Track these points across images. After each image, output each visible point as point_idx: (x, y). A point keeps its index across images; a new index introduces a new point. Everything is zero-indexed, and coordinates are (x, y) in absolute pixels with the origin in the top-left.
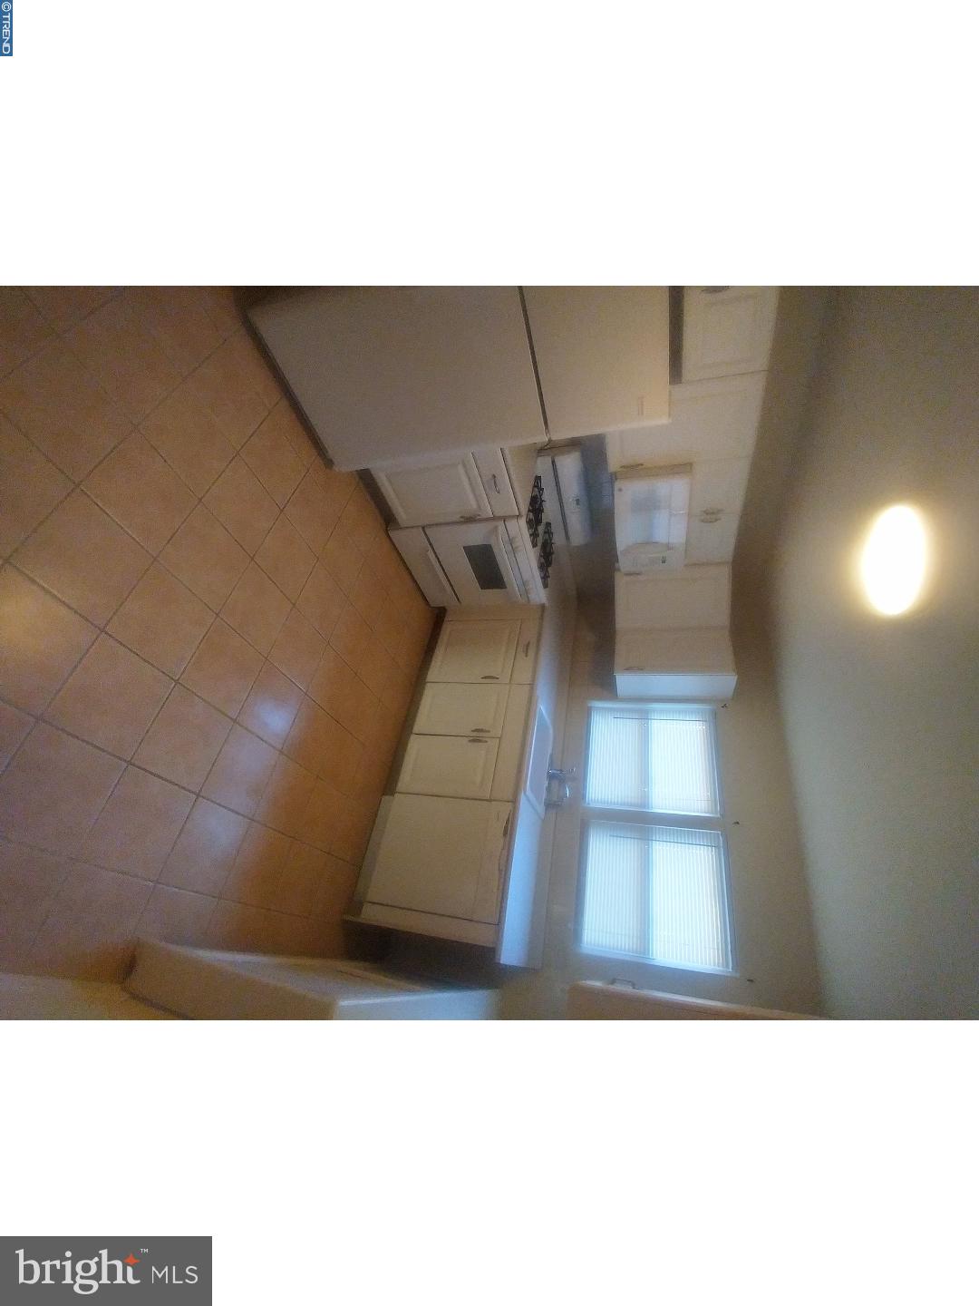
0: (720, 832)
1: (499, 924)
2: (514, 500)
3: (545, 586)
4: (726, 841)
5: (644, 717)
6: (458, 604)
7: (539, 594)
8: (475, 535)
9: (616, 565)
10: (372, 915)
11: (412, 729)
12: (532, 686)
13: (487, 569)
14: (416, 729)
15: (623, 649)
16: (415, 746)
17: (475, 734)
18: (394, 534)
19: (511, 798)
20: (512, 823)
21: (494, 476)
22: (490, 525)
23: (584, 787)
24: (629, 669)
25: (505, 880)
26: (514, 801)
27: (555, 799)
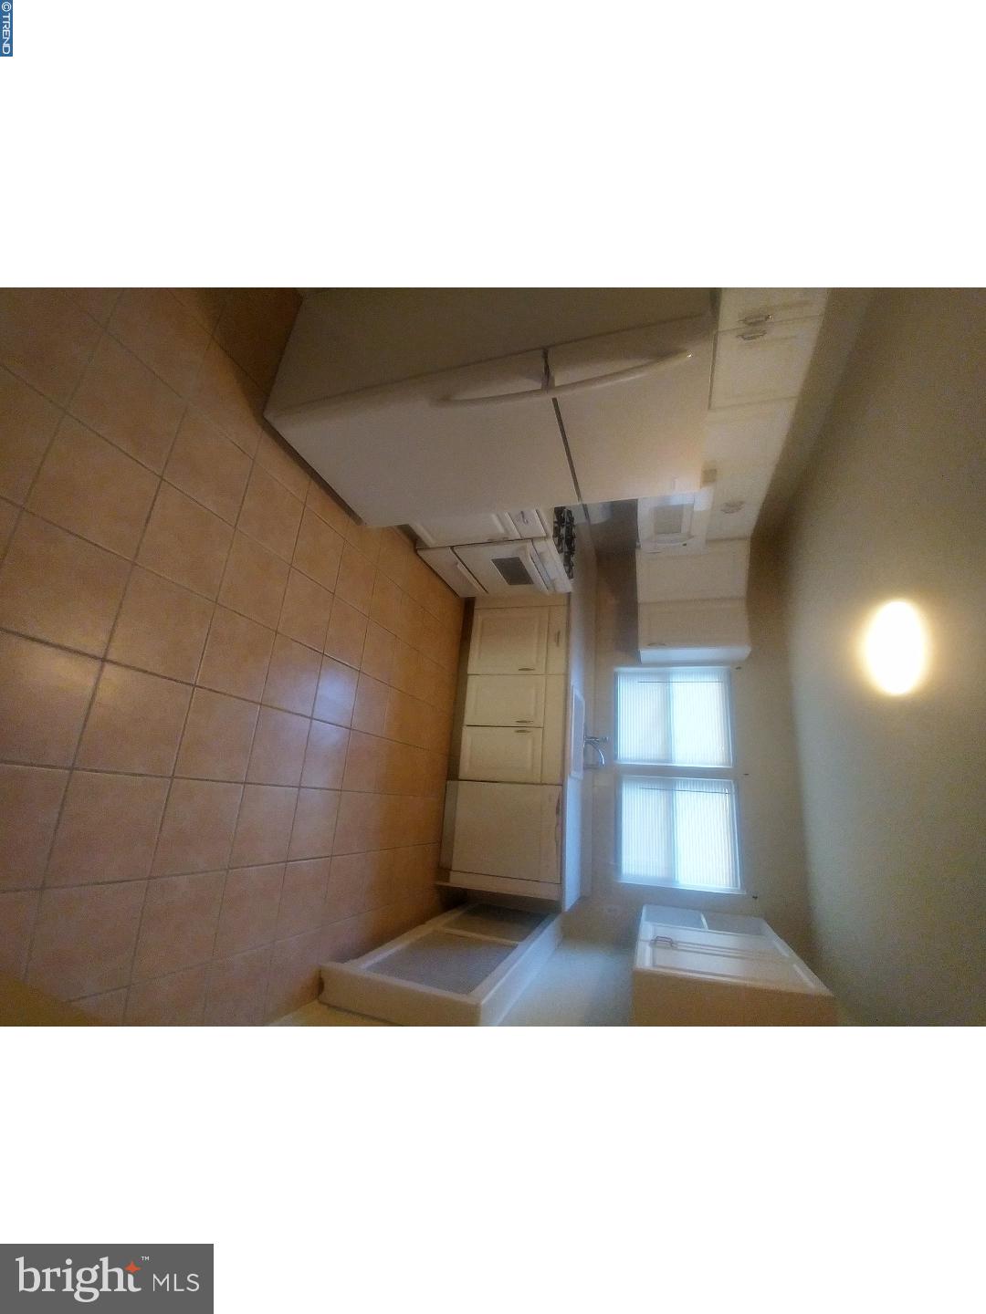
0: (732, 781)
1: (561, 883)
2: (542, 523)
3: (570, 577)
4: (738, 789)
5: (665, 680)
6: (486, 594)
7: (565, 585)
8: (505, 552)
9: (637, 544)
10: (457, 880)
11: (463, 721)
12: (567, 676)
13: (514, 572)
14: (466, 722)
15: (646, 622)
16: (468, 737)
17: (520, 725)
18: (421, 553)
19: (558, 781)
20: (563, 805)
21: (522, 512)
22: (520, 545)
23: (616, 749)
24: (651, 644)
25: (562, 846)
26: (562, 785)
27: (591, 762)
